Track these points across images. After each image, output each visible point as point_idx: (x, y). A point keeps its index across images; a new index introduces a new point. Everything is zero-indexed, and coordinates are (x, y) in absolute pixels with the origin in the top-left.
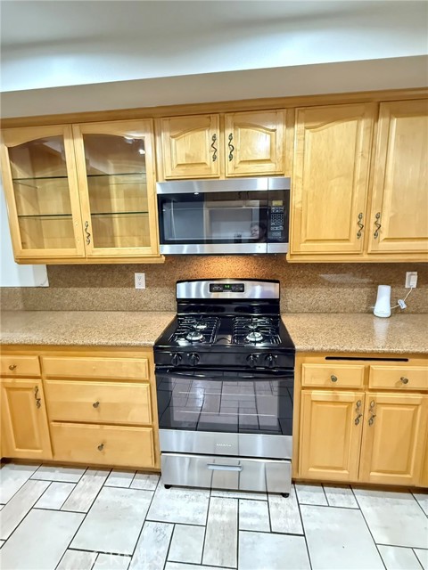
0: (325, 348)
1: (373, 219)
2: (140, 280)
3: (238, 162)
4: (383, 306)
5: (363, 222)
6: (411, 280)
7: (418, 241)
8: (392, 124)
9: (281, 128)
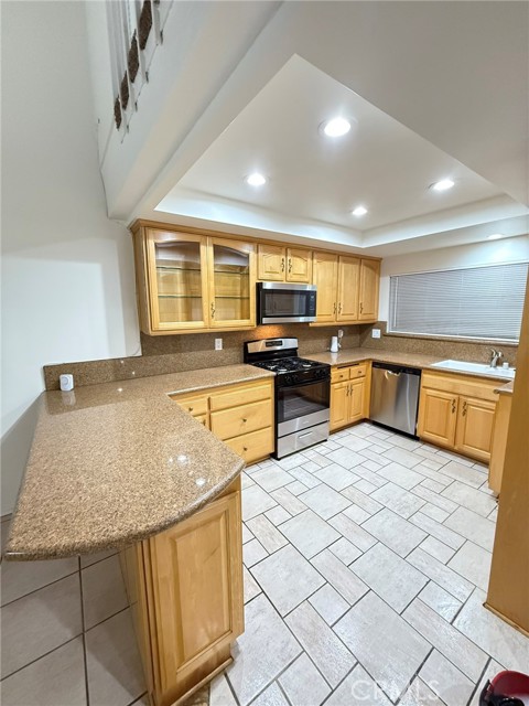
0: (339, 363)
1: (338, 305)
2: (219, 343)
3: (292, 274)
4: (335, 347)
5: (335, 307)
6: (341, 334)
7: (350, 315)
8: (343, 266)
9: (309, 260)
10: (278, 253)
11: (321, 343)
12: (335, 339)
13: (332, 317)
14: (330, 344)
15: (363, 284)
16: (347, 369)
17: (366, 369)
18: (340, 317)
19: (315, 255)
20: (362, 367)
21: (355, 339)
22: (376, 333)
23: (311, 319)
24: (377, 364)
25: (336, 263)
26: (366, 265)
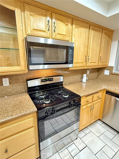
0: (86, 94)
1: (88, 57)
3: (56, 34)
4: (84, 80)
5: (86, 58)
6: (88, 72)
7: (94, 63)
8: (92, 32)
9: (69, 25)
10: (46, 16)
11: (77, 77)
12: (85, 75)
13: (84, 64)
14: (82, 78)
15: (103, 45)
16: (91, 97)
17: (102, 95)
18: (89, 64)
19: (74, 22)
20: (100, 94)
21: (95, 74)
22: (107, 72)
23: (70, 66)
24: (108, 92)
25: (88, 30)
26: (105, 34)
